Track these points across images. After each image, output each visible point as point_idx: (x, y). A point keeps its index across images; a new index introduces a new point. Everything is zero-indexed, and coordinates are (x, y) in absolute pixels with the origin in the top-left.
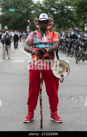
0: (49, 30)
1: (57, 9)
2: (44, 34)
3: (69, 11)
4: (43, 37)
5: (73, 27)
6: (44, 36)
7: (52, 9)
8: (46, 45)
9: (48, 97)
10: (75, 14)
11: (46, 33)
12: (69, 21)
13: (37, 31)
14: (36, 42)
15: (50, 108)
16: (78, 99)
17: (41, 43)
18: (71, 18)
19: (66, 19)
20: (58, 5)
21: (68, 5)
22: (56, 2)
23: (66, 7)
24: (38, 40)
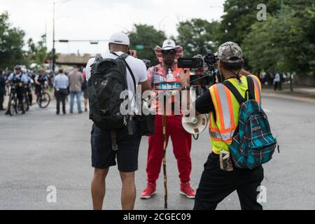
1: (195, 46)
2: (170, 69)
3: (209, 47)
4: (168, 73)
6: (170, 72)
7: (190, 45)
8: (172, 85)
9: (176, 161)
11: (172, 68)
13: (160, 66)
15: (180, 176)
17: (165, 83)
20: (196, 40)
21: (208, 40)
22: (194, 37)
23: (206, 42)
24: (161, 79)
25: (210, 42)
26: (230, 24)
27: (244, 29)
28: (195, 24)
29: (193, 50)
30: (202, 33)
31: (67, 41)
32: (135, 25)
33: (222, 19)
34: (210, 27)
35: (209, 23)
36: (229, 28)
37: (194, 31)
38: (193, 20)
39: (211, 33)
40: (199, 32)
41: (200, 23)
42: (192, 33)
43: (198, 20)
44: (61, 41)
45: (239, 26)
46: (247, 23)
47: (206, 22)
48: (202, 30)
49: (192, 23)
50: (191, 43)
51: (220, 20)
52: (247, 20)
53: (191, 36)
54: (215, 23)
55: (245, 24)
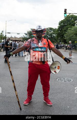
0: (43, 38)
1: (49, 36)
2: (40, 40)
3: (54, 36)
4: (39, 43)
5: (55, 42)
8: (41, 49)
10: (56, 37)
11: (41, 40)
12: (54, 40)
13: (35, 39)
14: (34, 47)
15: (44, 93)
16: (61, 80)
17: (38, 47)
18: (55, 39)
19: (53, 39)
20: (50, 34)
21: (53, 34)
22: (49, 33)
23: (53, 35)
24: (36, 45)
25: (54, 35)
26: (60, 29)
27: (65, 31)
28: (50, 29)
29: (49, 37)
30: (52, 32)
31: (10, 33)
32: (31, 29)
33: (58, 28)
34: (54, 30)
35: (54, 29)
36: (60, 30)
37: (49, 31)
38: (49, 28)
39: (54, 32)
40: (51, 32)
41: (51, 29)
42: (49, 32)
43: (50, 28)
44: (8, 33)
45: (63, 30)
46: (66, 29)
47: (53, 28)
48: (52, 31)
49: (49, 29)
50: (48, 35)
51: (57, 28)
52: (66, 28)
53: (48, 33)
54: (56, 29)
55: (65, 29)
